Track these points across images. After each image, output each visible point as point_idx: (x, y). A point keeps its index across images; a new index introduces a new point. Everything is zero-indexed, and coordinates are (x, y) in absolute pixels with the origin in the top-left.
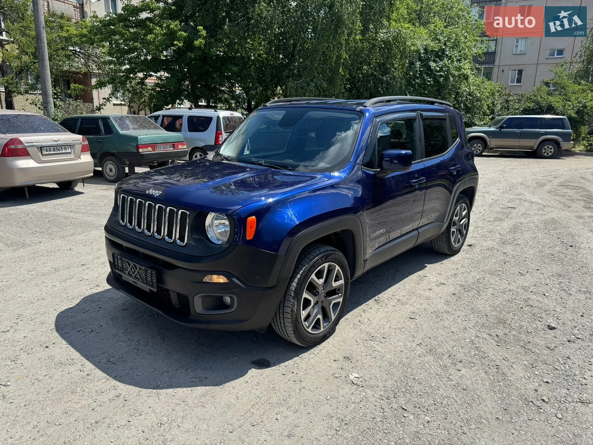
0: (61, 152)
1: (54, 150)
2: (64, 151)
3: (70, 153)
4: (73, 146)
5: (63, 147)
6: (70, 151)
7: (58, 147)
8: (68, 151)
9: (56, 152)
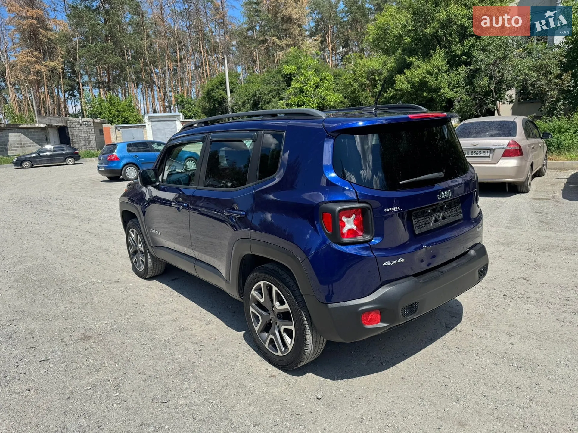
0: (478, 155)
1: (472, 153)
2: (482, 155)
3: (489, 157)
4: (494, 150)
5: (482, 151)
6: (488, 155)
7: (477, 151)
8: (486, 155)
9: (473, 155)
